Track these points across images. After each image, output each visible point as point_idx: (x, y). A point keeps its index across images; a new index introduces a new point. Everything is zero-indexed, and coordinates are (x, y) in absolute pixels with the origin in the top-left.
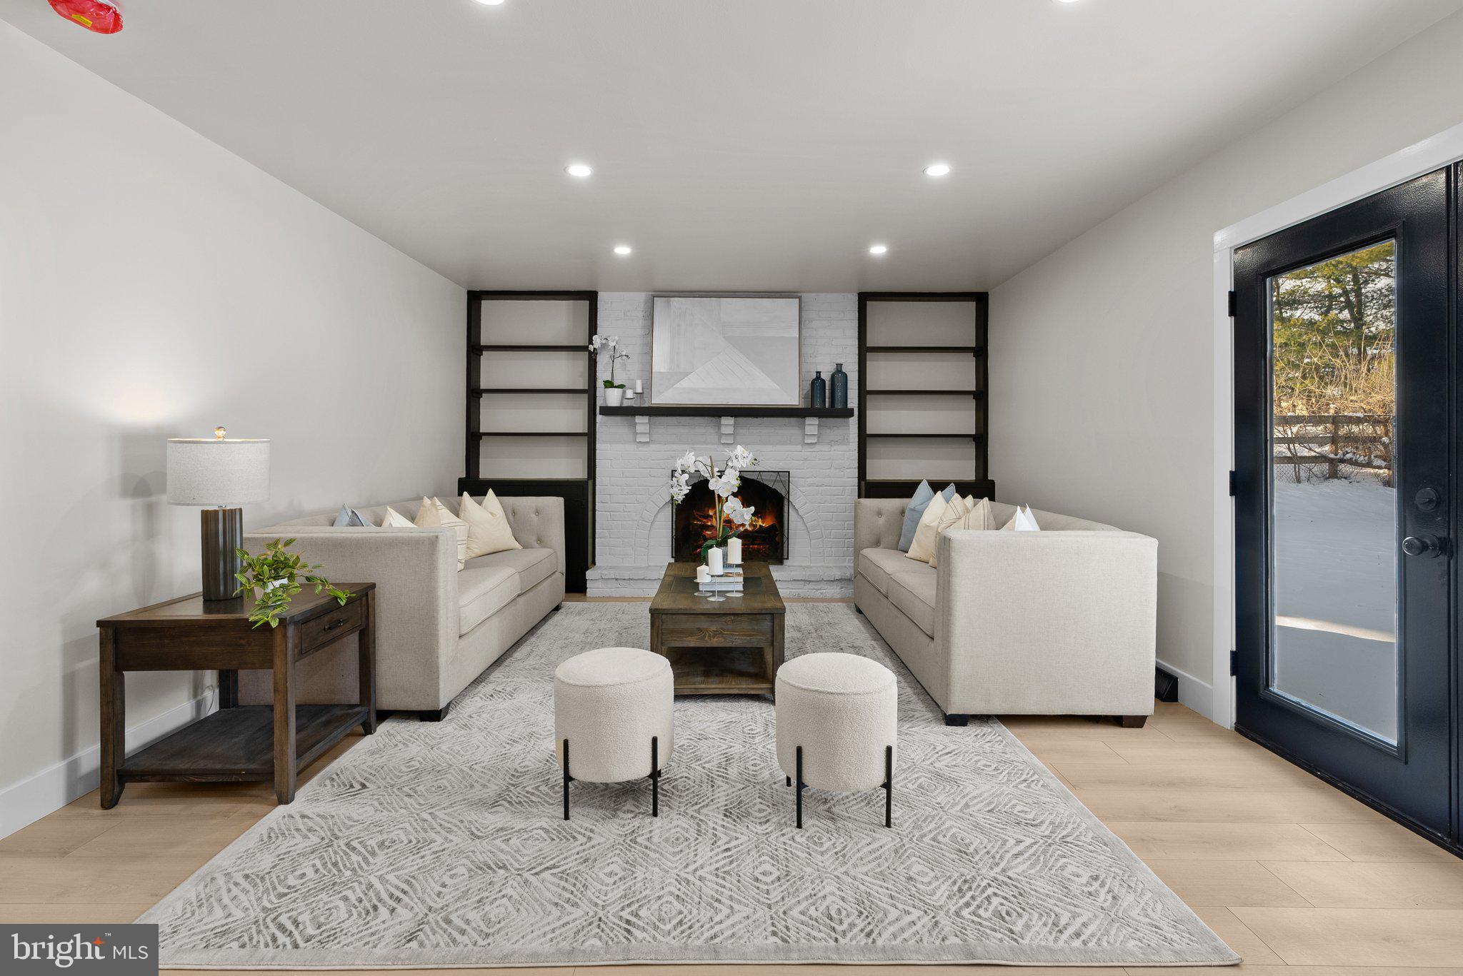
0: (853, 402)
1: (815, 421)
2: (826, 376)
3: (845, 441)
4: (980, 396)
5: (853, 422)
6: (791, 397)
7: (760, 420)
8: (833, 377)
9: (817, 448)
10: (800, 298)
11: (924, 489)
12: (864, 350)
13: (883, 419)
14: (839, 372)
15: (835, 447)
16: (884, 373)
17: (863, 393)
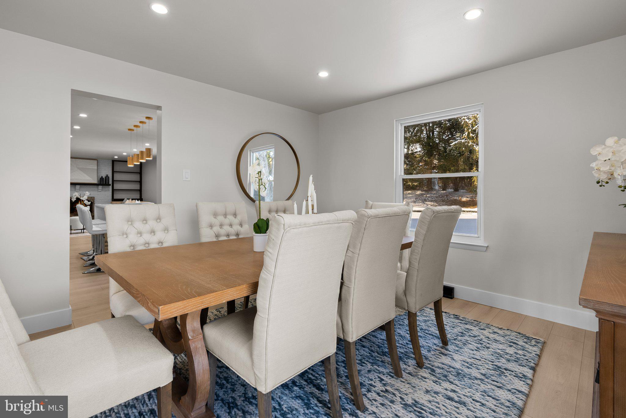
0: (111, 182)
1: (101, 186)
2: (104, 177)
3: (109, 191)
4: (140, 182)
5: (111, 187)
6: (95, 182)
7: (86, 186)
8: (106, 177)
9: (101, 192)
10: (97, 160)
11: (126, 199)
12: (113, 172)
13: (117, 186)
14: (107, 176)
15: (106, 192)
16: (117, 177)
17: (113, 181)
